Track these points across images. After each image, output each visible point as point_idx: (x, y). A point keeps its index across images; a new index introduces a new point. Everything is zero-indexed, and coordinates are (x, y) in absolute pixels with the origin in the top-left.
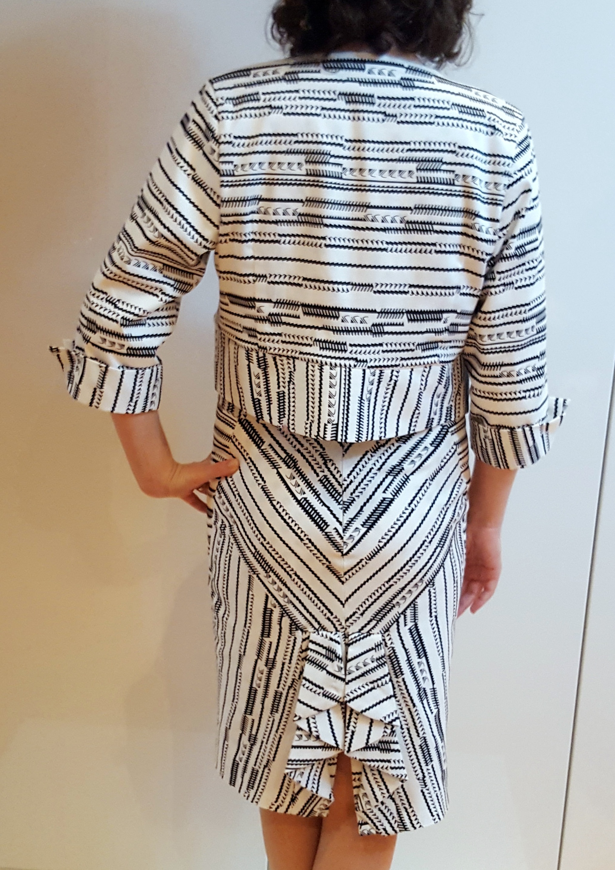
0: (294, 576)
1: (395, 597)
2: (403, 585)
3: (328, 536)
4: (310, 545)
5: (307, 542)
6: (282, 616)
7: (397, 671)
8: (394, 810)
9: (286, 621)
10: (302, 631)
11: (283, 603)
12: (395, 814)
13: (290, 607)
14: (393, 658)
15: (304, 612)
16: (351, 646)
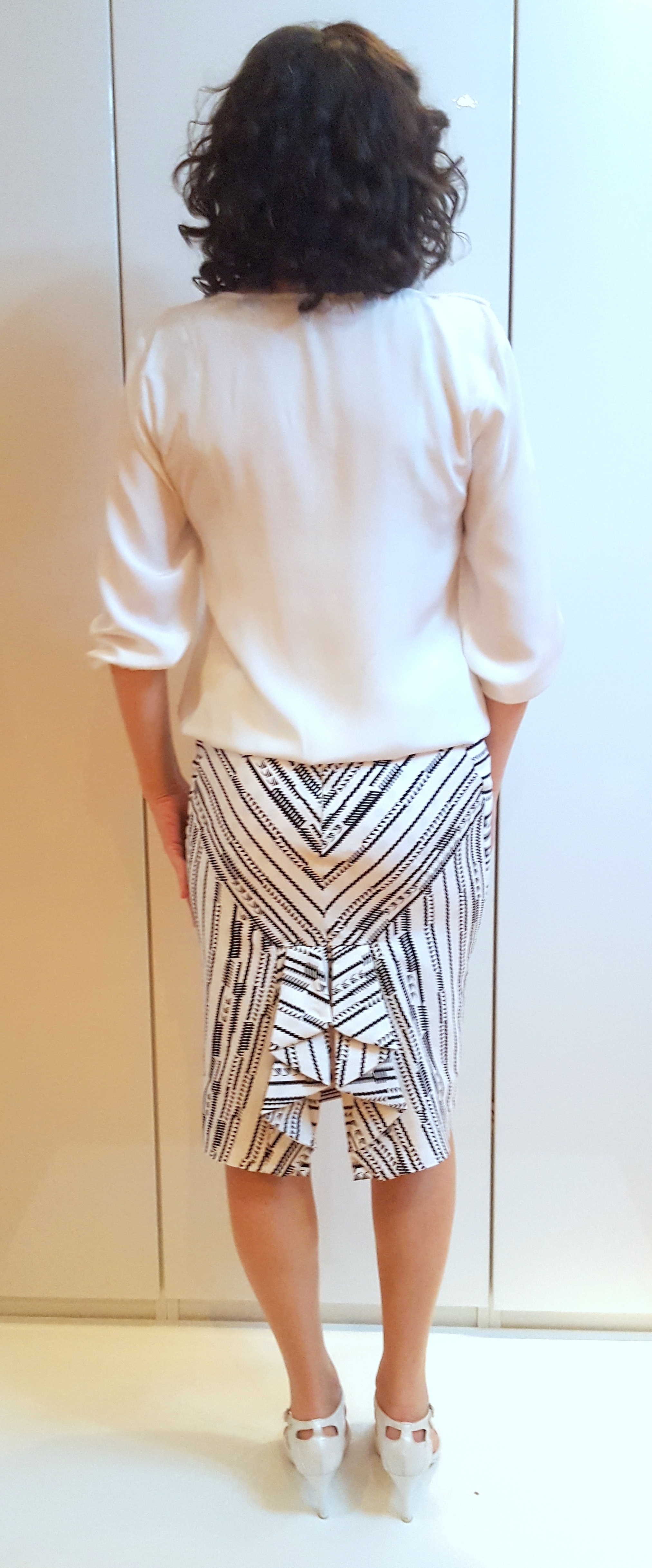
0: (265, 883)
1: (383, 903)
2: (393, 891)
3: (304, 834)
4: (283, 844)
5: (279, 840)
6: (253, 930)
7: (388, 988)
8: (392, 1150)
9: (257, 935)
10: (277, 946)
11: (254, 914)
12: (394, 1155)
13: (262, 918)
14: (381, 973)
15: (279, 924)
16: (336, 962)
